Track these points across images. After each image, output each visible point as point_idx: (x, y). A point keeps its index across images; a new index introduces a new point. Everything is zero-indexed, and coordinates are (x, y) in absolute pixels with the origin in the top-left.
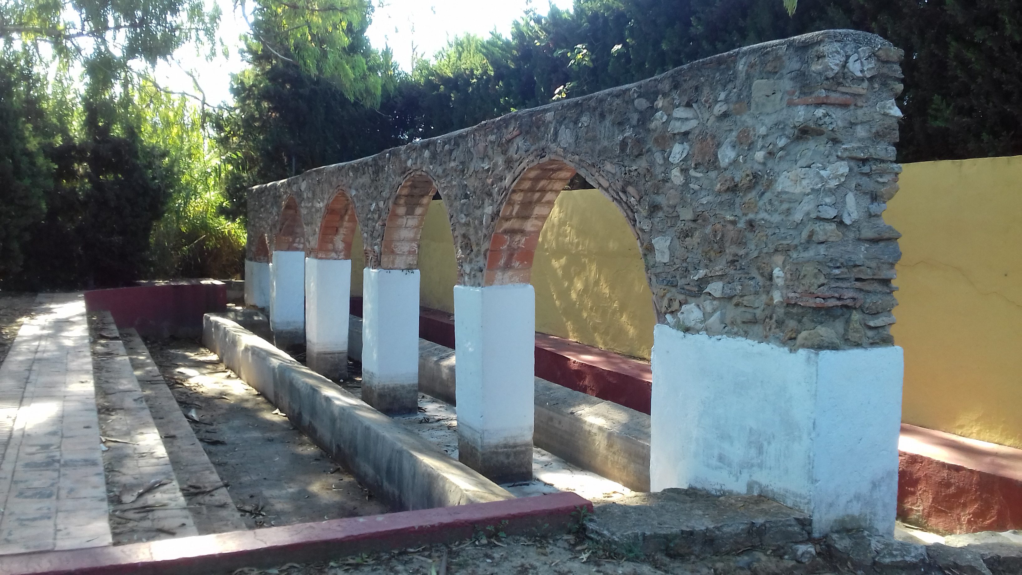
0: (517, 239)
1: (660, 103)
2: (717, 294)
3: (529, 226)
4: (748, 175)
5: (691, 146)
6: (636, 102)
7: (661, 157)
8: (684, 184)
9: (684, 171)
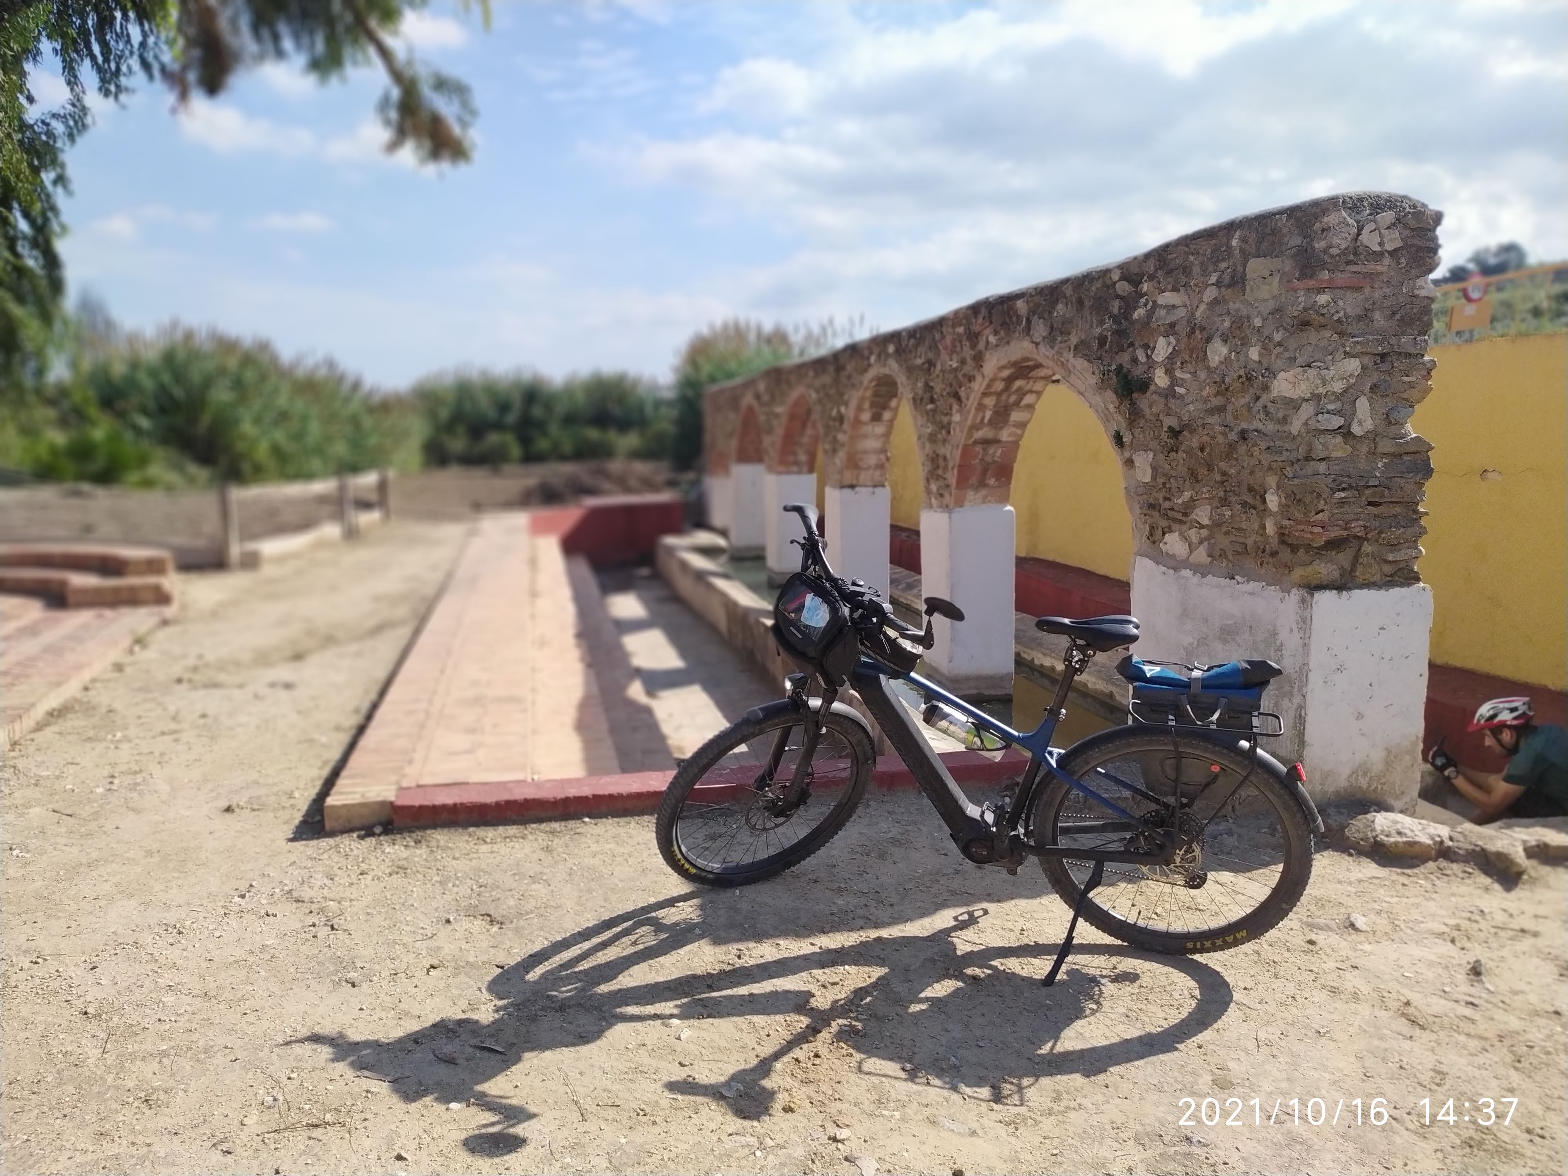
0: (991, 451)
1: (1145, 287)
2: (1206, 521)
3: (1005, 435)
4: (1240, 377)
5: (1178, 341)
6: (1117, 286)
7: (1144, 355)
8: (1169, 386)
9: (1169, 371)
